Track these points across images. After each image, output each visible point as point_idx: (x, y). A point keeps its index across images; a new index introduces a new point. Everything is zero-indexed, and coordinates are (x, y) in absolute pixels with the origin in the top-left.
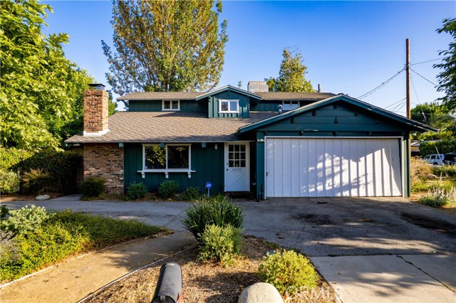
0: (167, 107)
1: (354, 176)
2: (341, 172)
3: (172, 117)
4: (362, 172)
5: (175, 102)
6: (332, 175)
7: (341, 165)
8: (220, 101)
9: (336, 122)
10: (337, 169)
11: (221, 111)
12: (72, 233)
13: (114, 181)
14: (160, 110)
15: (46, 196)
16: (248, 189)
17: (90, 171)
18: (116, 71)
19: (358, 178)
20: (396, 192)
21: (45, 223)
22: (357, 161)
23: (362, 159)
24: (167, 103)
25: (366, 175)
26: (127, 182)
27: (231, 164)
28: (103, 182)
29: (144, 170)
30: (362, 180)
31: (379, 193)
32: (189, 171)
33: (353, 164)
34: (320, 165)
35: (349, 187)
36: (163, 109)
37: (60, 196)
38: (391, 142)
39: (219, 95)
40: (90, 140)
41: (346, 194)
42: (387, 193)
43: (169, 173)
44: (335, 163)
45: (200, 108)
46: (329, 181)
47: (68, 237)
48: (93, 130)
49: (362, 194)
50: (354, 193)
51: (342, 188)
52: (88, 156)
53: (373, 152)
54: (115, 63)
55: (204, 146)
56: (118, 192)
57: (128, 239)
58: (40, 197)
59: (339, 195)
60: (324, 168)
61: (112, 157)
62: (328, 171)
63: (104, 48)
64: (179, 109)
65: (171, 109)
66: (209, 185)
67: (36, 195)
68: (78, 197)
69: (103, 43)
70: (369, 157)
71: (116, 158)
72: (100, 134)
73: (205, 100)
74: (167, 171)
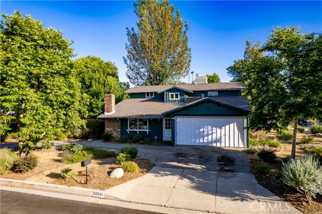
1: (219, 136)
2: (212, 133)
3: (147, 102)
4: (223, 134)
5: (152, 93)
6: (208, 135)
7: (212, 130)
8: (170, 94)
9: (208, 110)
10: (210, 132)
11: (170, 99)
12: (88, 154)
13: (116, 134)
14: (145, 98)
15: (91, 140)
16: (171, 140)
17: (107, 129)
18: (131, 72)
19: (221, 137)
20: (241, 145)
21: (82, 150)
22: (221, 128)
23: (224, 128)
24: (148, 94)
25: (225, 135)
26: (122, 135)
27: (166, 128)
28: (111, 134)
29: (129, 130)
30: (223, 140)
31: (232, 145)
32: (147, 130)
33: (218, 130)
34: (202, 130)
35: (216, 141)
36: (146, 97)
37: (97, 140)
38: (239, 119)
39: (169, 91)
40: (106, 117)
41: (214, 145)
42: (236, 145)
43: (139, 132)
44: (209, 129)
45: (160, 97)
46: (206, 138)
47: (86, 155)
48: (108, 112)
49: (223, 145)
50: (218, 145)
51: (212, 142)
52: (107, 123)
53: (229, 124)
54: (130, 68)
55: (151, 120)
56: (118, 139)
58: (89, 140)
59: (211, 145)
60: (204, 131)
62: (205, 133)
63: (124, 60)
64: (153, 97)
65: (150, 97)
66: (156, 137)
67: (88, 139)
68: (102, 141)
69: (124, 58)
70: (227, 127)
71: (117, 124)
72: (111, 114)
73: (163, 93)
74: (138, 130)
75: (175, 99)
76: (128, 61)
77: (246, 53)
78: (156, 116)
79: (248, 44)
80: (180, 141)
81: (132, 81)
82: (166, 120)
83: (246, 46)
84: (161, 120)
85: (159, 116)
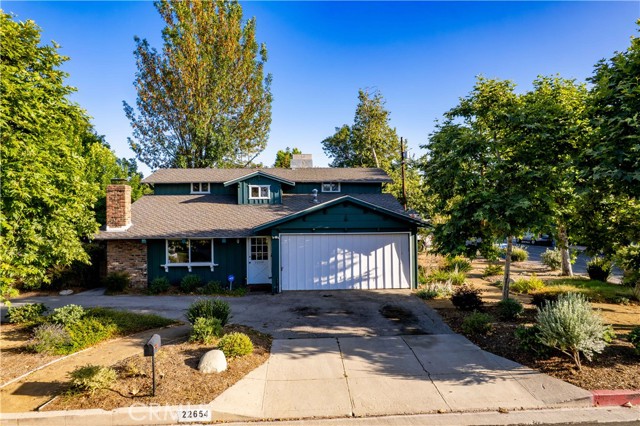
0: (196, 189)
1: (364, 270)
2: (352, 265)
3: (199, 204)
4: (372, 266)
5: (205, 185)
6: (344, 269)
7: (352, 258)
8: (251, 186)
9: (346, 220)
10: (348, 263)
11: (251, 198)
12: (104, 325)
13: (136, 275)
14: (189, 193)
15: (69, 291)
16: (270, 281)
17: (113, 265)
18: (142, 136)
19: (368, 271)
20: (405, 285)
22: (368, 254)
23: (373, 253)
24: (196, 185)
25: (376, 268)
26: (150, 276)
27: (253, 258)
28: (125, 276)
29: (167, 264)
30: (372, 274)
31: (388, 285)
32: (212, 264)
33: (364, 258)
34: (332, 259)
35: (360, 280)
36: (192, 192)
38: (400, 237)
39: (249, 180)
40: (113, 236)
41: (357, 286)
42: (396, 285)
43: (193, 267)
44: (346, 257)
45: (227, 194)
46: (340, 275)
47: (101, 327)
48: (116, 225)
49: (372, 286)
50: (364, 286)
51: (353, 281)
52: (111, 252)
53: (383, 246)
54: (141, 128)
55: (224, 241)
56: (142, 286)
57: (146, 329)
58: (63, 293)
59: (350, 287)
60: (336, 262)
61: (136, 251)
62: (340, 265)
63: (126, 109)
64: (209, 192)
65: (201, 192)
66: (231, 278)
67: (60, 290)
68: (102, 292)
69: (125, 104)
70: (380, 251)
71: (139, 253)
72: (122, 229)
73: (235, 186)
74: (189, 265)
75: (260, 198)
76: (137, 113)
77: (358, 113)
78: (234, 232)
79: (362, 97)
80: (289, 282)
81: (142, 157)
82: (253, 241)
83: (358, 102)
84: (243, 241)
85: (240, 232)
